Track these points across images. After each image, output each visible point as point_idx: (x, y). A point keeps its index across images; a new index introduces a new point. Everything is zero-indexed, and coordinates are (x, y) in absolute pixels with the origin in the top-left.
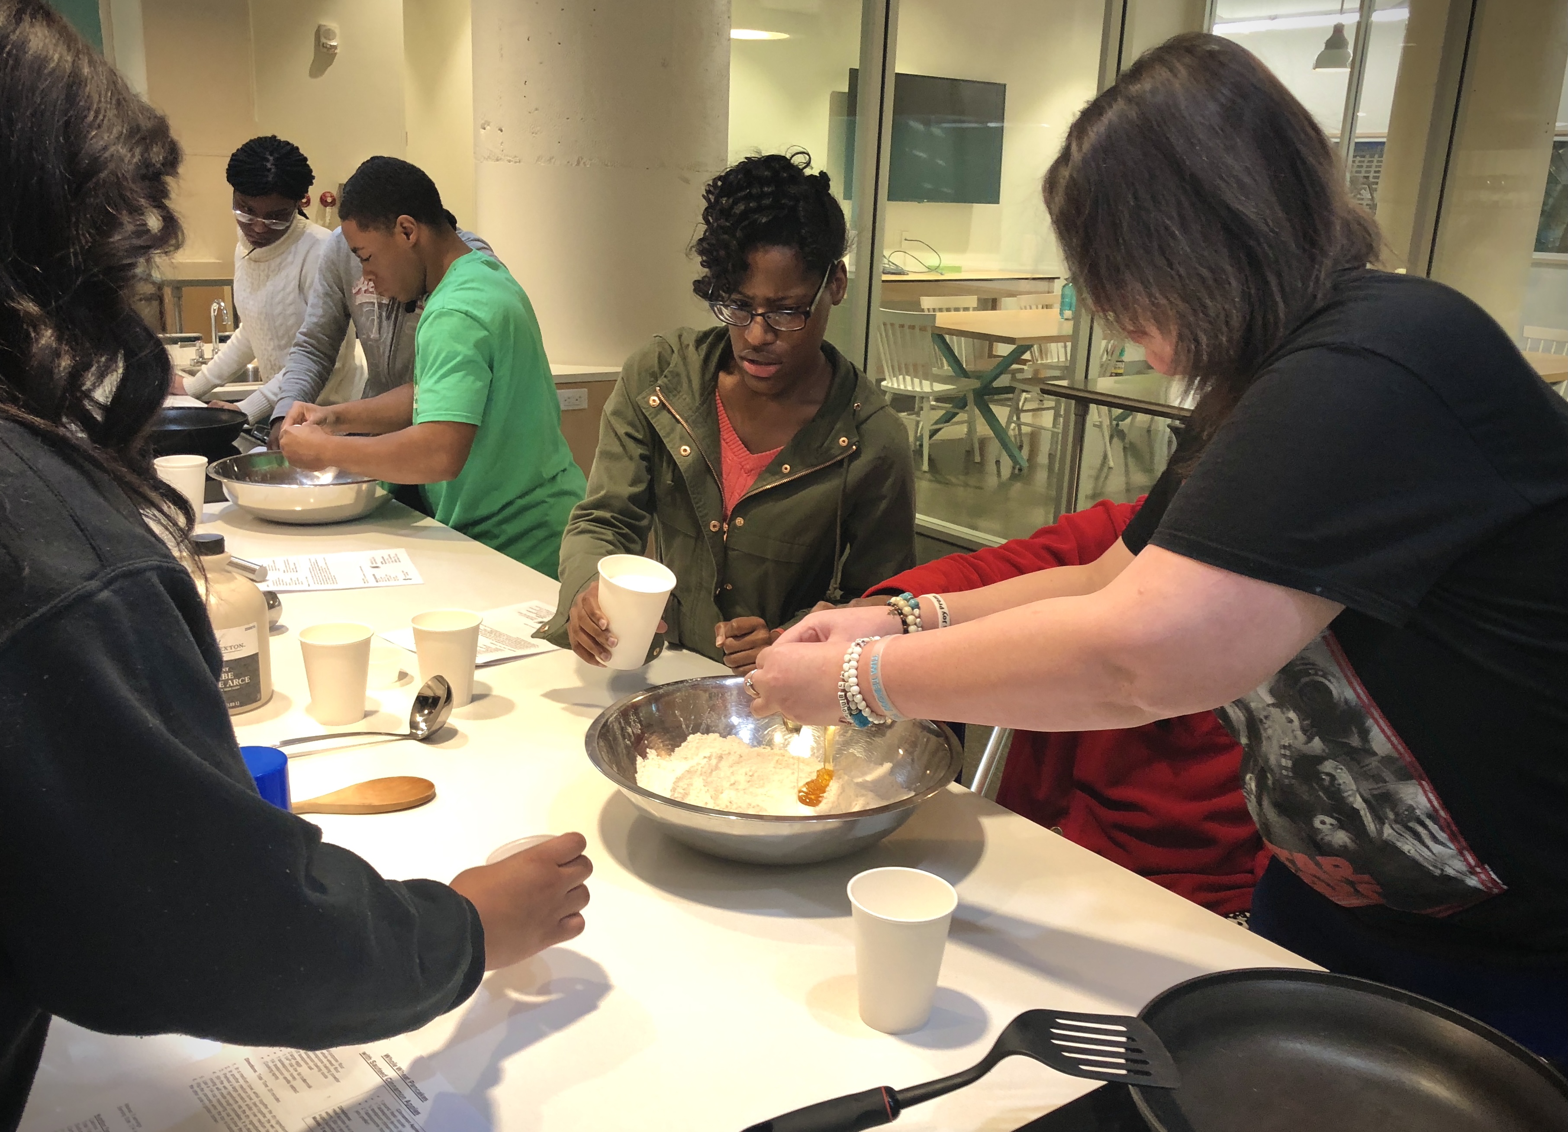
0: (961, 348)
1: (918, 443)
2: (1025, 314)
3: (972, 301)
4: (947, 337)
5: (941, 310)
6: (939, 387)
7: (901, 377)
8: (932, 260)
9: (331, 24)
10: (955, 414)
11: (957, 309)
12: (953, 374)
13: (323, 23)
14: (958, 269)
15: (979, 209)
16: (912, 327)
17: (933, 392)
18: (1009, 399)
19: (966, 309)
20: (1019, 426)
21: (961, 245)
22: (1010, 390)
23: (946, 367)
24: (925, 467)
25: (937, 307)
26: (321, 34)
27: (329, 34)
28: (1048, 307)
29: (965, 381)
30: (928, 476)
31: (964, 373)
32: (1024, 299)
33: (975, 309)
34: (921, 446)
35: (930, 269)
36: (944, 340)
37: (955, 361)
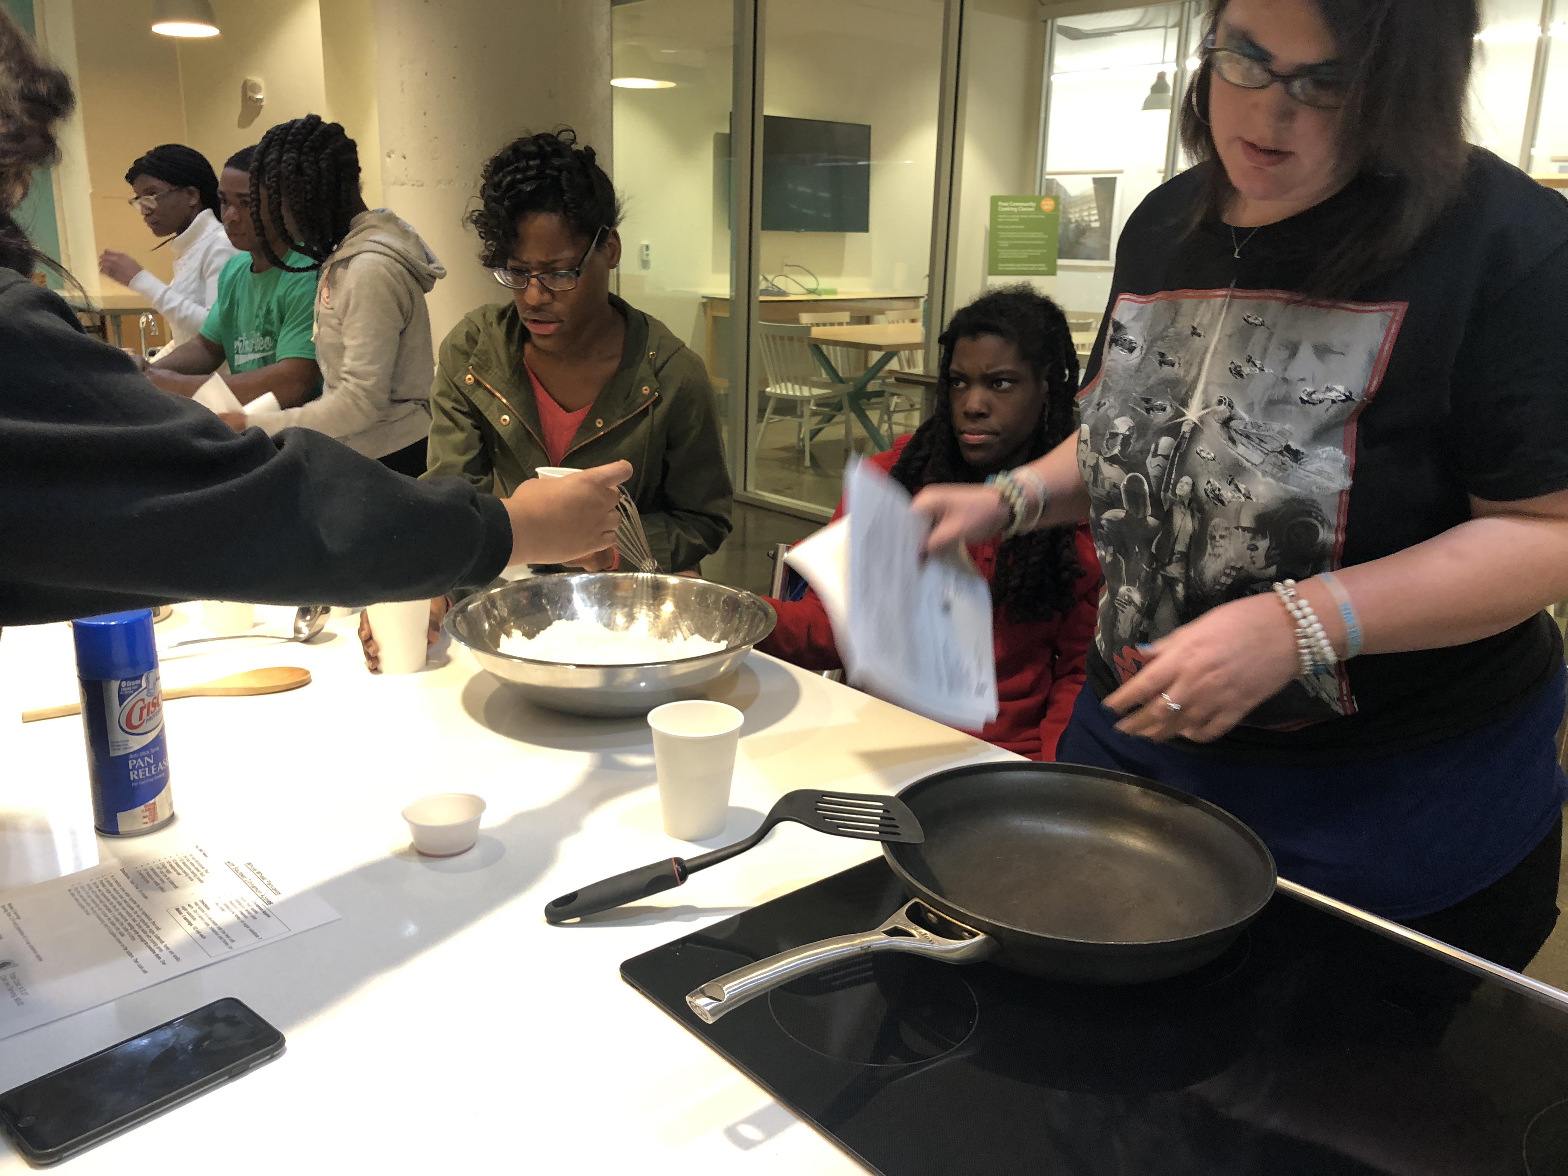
0: (836, 357)
1: (801, 444)
2: (892, 328)
3: (845, 316)
4: (824, 348)
5: (818, 325)
6: (816, 392)
7: (783, 385)
8: (810, 282)
9: (257, 79)
10: (834, 416)
11: (832, 324)
12: (830, 381)
13: (249, 78)
14: (834, 292)
15: (853, 238)
16: (791, 339)
17: (812, 396)
18: (881, 403)
19: (840, 324)
20: (890, 427)
21: (837, 271)
22: (879, 394)
23: (824, 375)
24: (807, 463)
25: (814, 322)
26: (248, 89)
27: (256, 88)
28: (913, 321)
29: (842, 386)
30: (811, 471)
31: (841, 381)
32: (891, 315)
33: (848, 324)
34: (804, 446)
35: (810, 292)
36: (821, 352)
37: (832, 371)
